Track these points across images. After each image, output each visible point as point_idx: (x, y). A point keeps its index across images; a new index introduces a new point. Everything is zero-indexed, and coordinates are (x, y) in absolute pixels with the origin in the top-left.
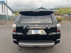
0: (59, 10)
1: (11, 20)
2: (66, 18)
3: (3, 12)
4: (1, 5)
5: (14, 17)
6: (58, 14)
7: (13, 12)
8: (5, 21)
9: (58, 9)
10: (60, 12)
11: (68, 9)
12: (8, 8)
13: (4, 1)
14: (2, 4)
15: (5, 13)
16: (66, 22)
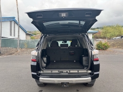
0: (104, 31)
1: (23, 48)
2: (117, 43)
3: (11, 35)
4: (9, 23)
5: (28, 42)
6: (102, 36)
7: (27, 34)
8: (14, 49)
9: (102, 28)
10: (106, 33)
11: (120, 28)
12: (20, 29)
13: (14, 18)
14: (11, 22)
15: (14, 36)
16: (117, 50)
